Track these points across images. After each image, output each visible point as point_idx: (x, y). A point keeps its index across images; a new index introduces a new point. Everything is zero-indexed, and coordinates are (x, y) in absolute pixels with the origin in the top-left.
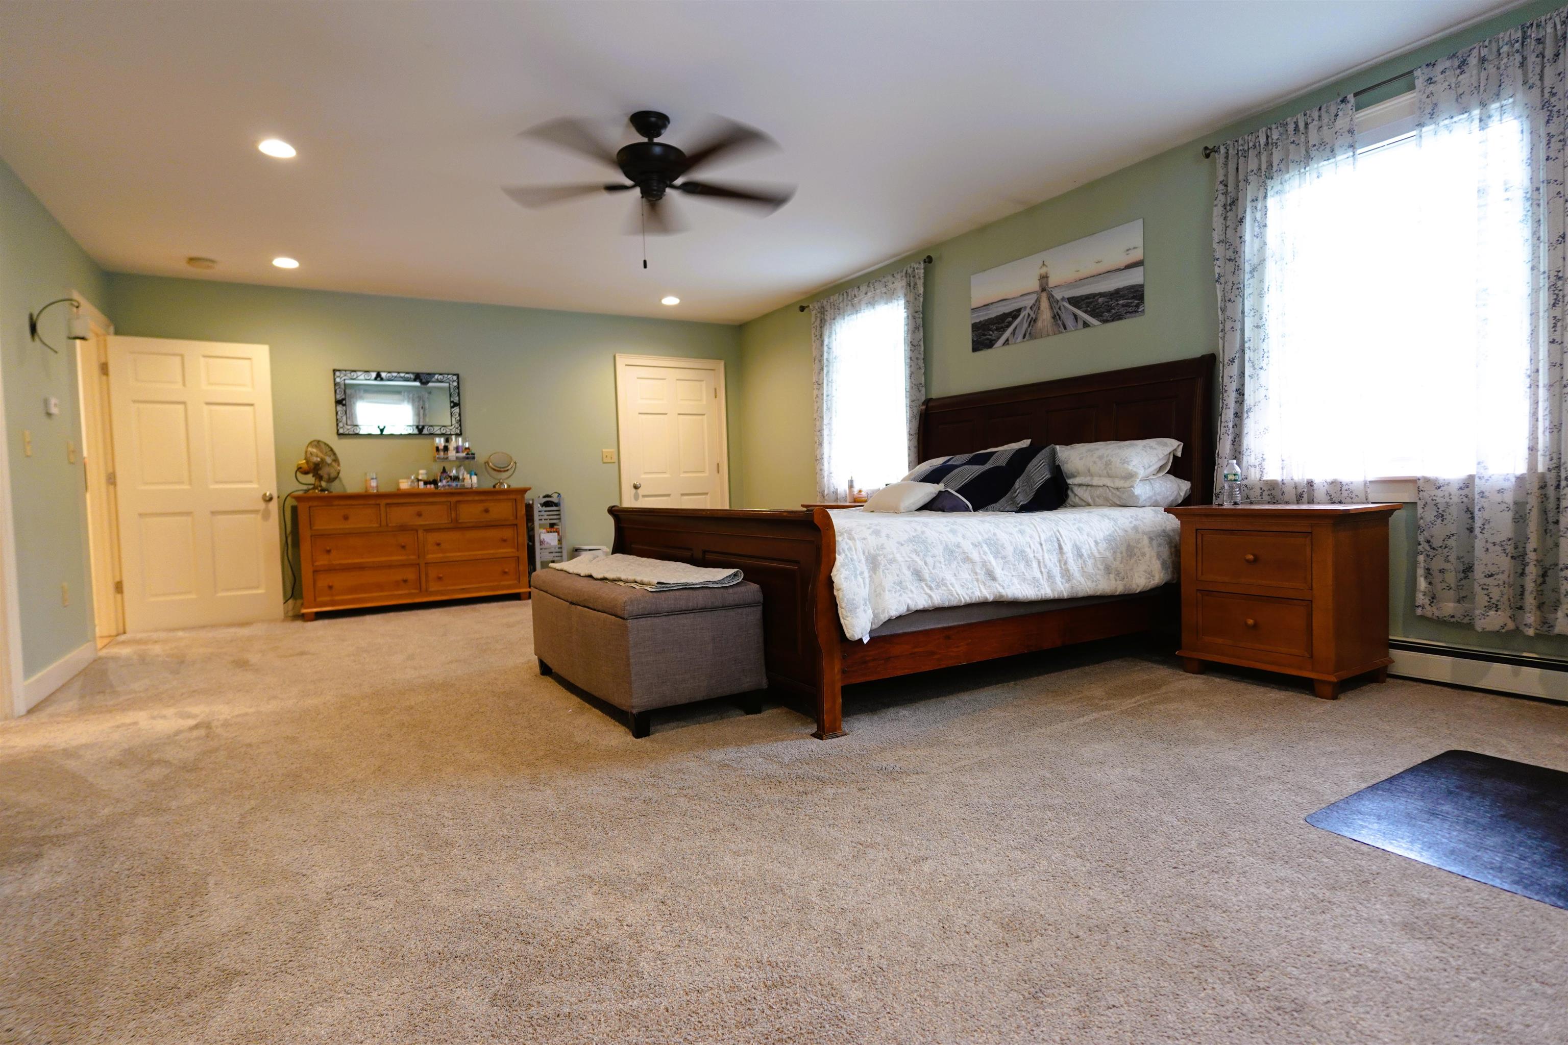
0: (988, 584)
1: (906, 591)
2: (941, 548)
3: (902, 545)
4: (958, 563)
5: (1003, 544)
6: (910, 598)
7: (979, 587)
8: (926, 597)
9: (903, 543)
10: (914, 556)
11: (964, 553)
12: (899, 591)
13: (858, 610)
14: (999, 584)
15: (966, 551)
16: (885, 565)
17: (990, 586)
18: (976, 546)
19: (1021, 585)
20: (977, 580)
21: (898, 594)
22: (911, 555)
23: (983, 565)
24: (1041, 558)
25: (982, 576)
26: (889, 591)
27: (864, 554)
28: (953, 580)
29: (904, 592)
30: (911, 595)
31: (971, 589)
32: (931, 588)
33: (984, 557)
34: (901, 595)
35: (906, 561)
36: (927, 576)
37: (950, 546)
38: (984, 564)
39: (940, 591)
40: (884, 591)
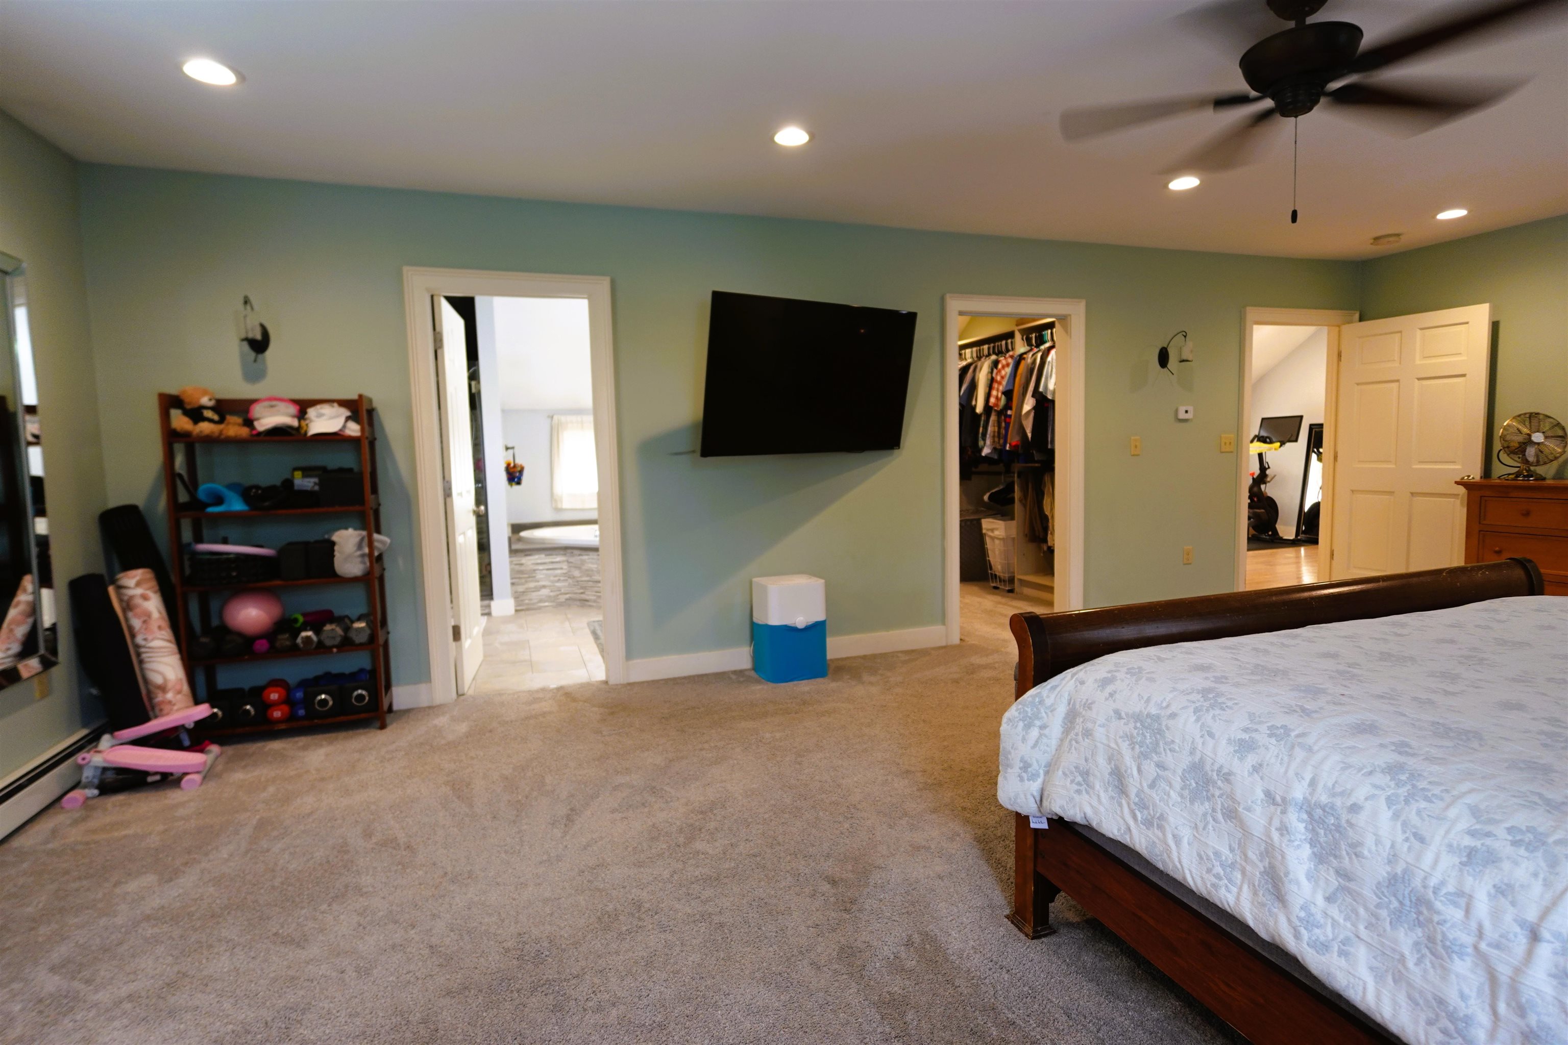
0: (1261, 898)
1: (1091, 791)
2: (1185, 761)
3: (1120, 718)
4: (1214, 810)
5: (1360, 844)
6: (1092, 806)
7: (1240, 889)
8: (1123, 828)
9: (1123, 715)
10: (1124, 746)
11: (1233, 800)
12: (1079, 784)
13: (1009, 770)
14: (1289, 920)
15: (1238, 797)
16: (1077, 735)
17: (1263, 905)
18: (1275, 803)
19: (1379, 978)
20: (1244, 872)
21: (1076, 787)
22: (1120, 741)
23: (1267, 852)
24: (1504, 971)
25: (1257, 869)
26: (1064, 773)
27: (1069, 704)
28: (1186, 834)
29: (1087, 793)
30: (1095, 803)
31: (1218, 876)
32: (1135, 817)
33: (1275, 836)
34: (1078, 792)
35: (1109, 746)
36: (1133, 792)
37: (1208, 768)
38: (1269, 851)
39: (1150, 833)
40: (1058, 770)
